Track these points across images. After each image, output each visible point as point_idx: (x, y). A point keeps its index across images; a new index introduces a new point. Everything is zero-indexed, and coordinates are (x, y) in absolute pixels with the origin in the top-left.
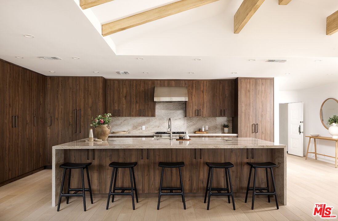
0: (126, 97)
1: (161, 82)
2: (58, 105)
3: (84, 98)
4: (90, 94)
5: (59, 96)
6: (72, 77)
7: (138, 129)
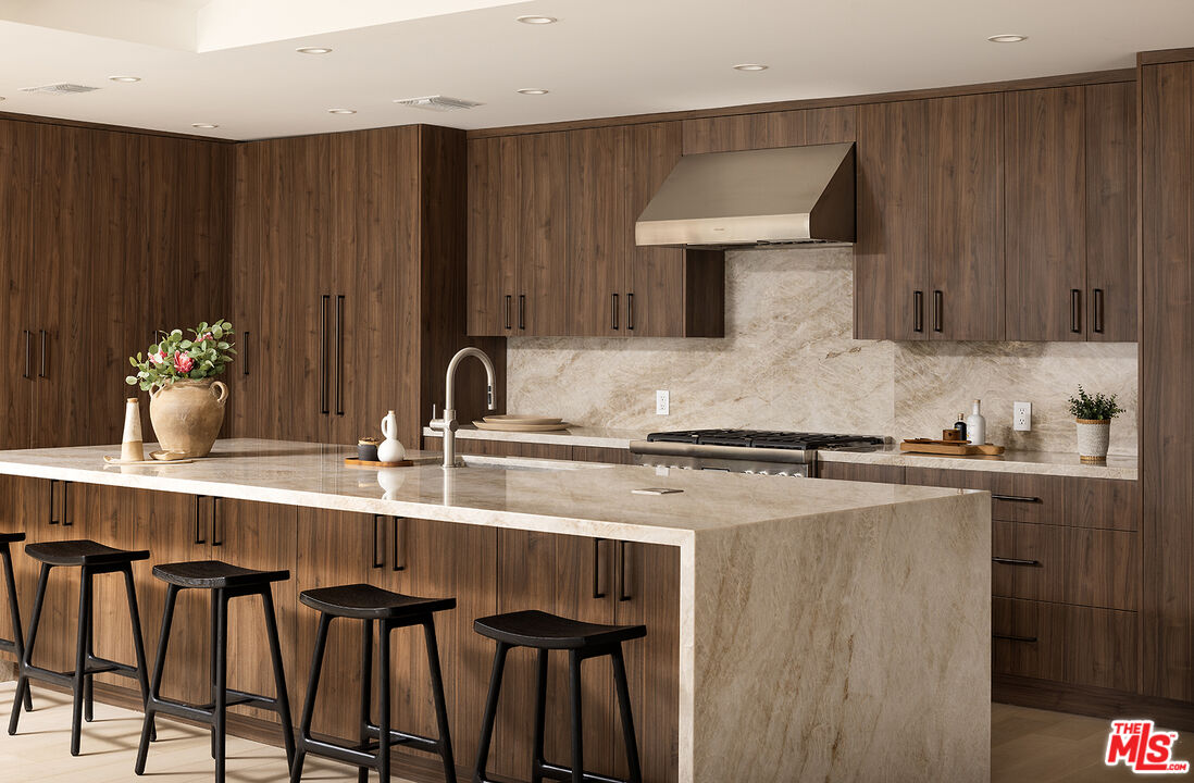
0: (549, 223)
1: (713, 123)
2: (271, 278)
3: (357, 239)
4: (378, 220)
5: (274, 234)
6: (316, 136)
7: (637, 408)
